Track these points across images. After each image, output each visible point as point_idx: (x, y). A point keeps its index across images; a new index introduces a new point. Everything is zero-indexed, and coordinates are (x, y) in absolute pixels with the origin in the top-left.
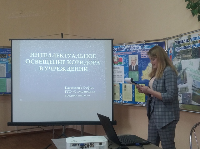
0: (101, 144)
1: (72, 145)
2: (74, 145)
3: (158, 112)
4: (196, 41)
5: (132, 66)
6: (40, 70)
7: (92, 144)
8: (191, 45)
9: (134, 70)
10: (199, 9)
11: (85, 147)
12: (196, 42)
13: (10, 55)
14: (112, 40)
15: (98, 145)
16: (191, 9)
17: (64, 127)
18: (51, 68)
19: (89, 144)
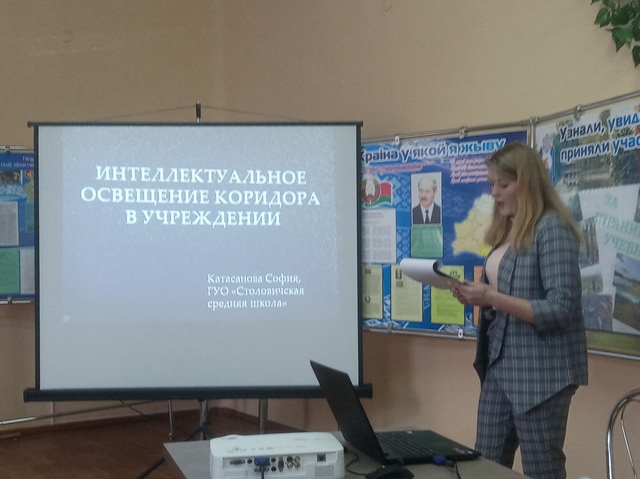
0: (321, 457)
1: (228, 462)
2: (237, 462)
3: (520, 358)
4: (628, 129)
5: (423, 210)
6: (129, 222)
7: (293, 461)
8: (611, 141)
9: (427, 221)
10: (635, 24)
11: (270, 467)
12: (628, 132)
13: (31, 174)
14: (359, 125)
15: (314, 461)
16: (610, 26)
17: (204, 404)
18: (162, 215)
19: (285, 460)
